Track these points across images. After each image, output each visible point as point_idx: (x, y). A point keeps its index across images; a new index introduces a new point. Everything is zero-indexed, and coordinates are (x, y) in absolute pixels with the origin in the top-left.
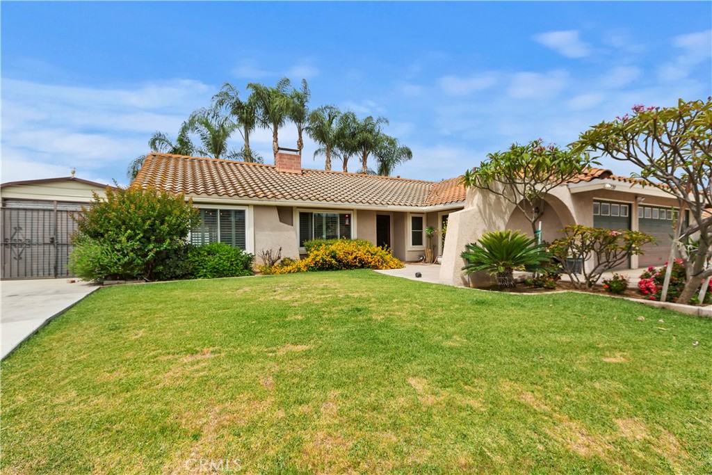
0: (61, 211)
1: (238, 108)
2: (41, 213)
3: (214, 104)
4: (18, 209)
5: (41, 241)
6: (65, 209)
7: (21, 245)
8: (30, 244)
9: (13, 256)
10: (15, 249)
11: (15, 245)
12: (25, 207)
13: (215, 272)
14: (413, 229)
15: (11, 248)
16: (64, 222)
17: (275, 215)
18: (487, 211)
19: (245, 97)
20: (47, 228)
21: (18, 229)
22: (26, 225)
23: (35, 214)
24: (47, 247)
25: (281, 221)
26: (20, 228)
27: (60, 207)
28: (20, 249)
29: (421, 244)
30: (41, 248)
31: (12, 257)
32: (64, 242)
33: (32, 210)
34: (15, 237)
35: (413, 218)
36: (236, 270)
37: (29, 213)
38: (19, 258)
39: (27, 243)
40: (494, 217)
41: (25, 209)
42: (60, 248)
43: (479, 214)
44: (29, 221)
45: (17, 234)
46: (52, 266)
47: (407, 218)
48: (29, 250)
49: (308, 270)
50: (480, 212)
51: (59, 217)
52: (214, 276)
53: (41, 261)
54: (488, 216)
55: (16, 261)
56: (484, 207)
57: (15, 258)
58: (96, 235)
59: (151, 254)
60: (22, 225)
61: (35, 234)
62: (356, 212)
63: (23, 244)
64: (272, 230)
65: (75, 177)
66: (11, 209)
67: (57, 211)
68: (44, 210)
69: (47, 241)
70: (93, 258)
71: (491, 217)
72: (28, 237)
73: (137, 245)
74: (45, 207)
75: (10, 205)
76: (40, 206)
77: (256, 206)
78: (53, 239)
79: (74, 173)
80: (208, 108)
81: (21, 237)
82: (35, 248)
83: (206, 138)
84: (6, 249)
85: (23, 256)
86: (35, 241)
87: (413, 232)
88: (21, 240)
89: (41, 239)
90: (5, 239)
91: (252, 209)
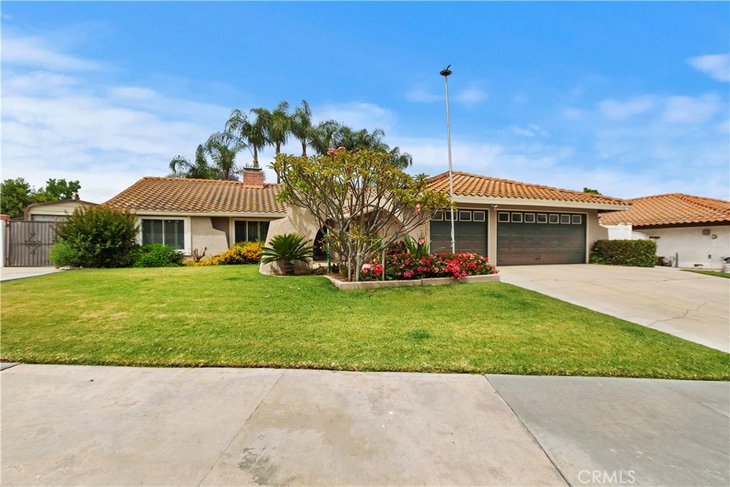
1: (247, 129)
3: (228, 128)
5: (47, 243)
7: (35, 245)
9: (30, 252)
10: (31, 247)
11: (31, 245)
15: (29, 247)
17: (209, 224)
18: (298, 220)
19: (252, 119)
20: (51, 234)
21: (33, 235)
22: (38, 232)
23: (44, 224)
25: (214, 228)
26: (34, 234)
28: (35, 247)
33: (42, 222)
34: (32, 240)
36: (163, 263)
37: (40, 224)
38: (34, 253)
39: (39, 244)
40: (305, 223)
43: (290, 222)
44: (40, 229)
45: (32, 238)
48: (39, 248)
49: (220, 264)
50: (291, 220)
52: (145, 267)
54: (298, 223)
55: (32, 255)
56: (295, 218)
59: (98, 250)
60: (36, 232)
61: (43, 238)
64: (206, 234)
66: (38, 222)
69: (51, 242)
71: (301, 224)
72: (40, 240)
73: (87, 244)
75: (37, 219)
76: (47, 219)
77: (192, 217)
80: (222, 132)
81: (35, 240)
82: (43, 247)
83: (216, 158)
84: (26, 247)
85: (36, 252)
86: (43, 242)
88: (35, 242)
89: (47, 241)
90: (26, 241)
91: (189, 219)
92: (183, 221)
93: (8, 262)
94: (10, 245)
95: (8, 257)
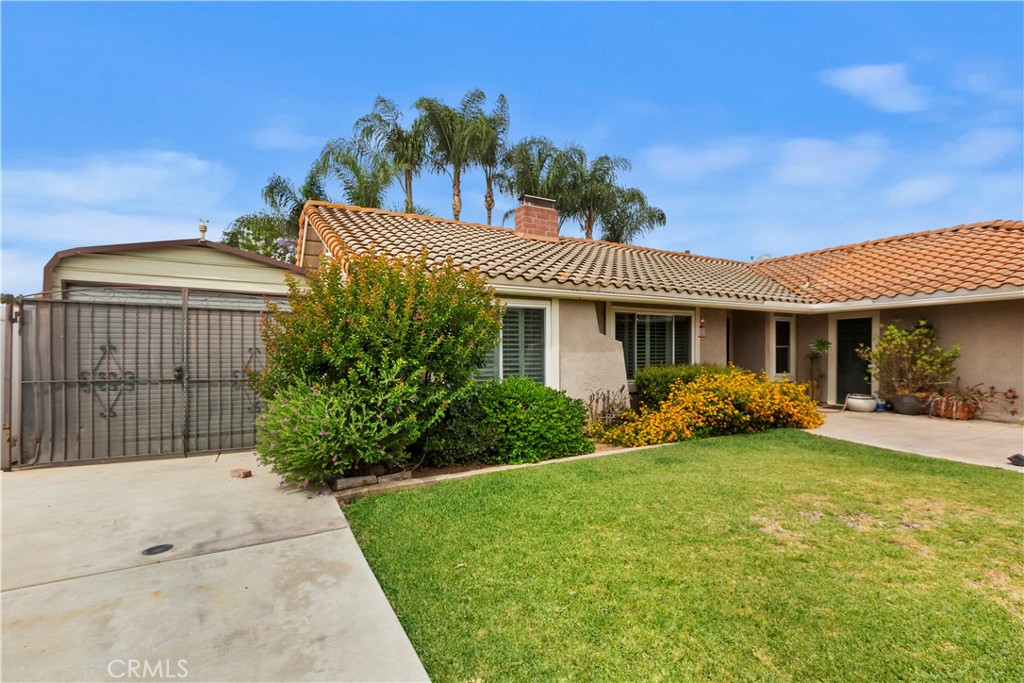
0: (197, 309)
1: (396, 140)
2: (156, 315)
3: (358, 133)
4: (109, 305)
5: (156, 376)
6: (204, 304)
7: (115, 384)
8: (133, 381)
9: (99, 409)
10: (103, 395)
11: (101, 384)
12: (123, 300)
13: (543, 447)
14: (777, 344)
15: (94, 391)
16: (203, 331)
17: (592, 320)
20: (168, 346)
21: (108, 349)
22: (124, 343)
23: (144, 315)
24: (168, 388)
26: (112, 349)
27: (194, 302)
28: (114, 395)
29: (788, 371)
30: (156, 390)
31: (97, 414)
32: (203, 376)
33: (137, 307)
34: (103, 368)
35: (777, 323)
37: (131, 315)
38: (111, 413)
39: (128, 380)
41: (123, 306)
42: (194, 389)
44: (131, 331)
45: (105, 361)
46: (179, 431)
47: (769, 322)
48: (131, 397)
51: (193, 321)
53: (156, 419)
55: (104, 422)
57: (102, 414)
58: (321, 370)
60: (117, 340)
61: (143, 361)
62: (698, 312)
63: (120, 382)
64: (589, 349)
65: (207, 238)
67: (189, 309)
68: (162, 308)
69: (169, 374)
70: (326, 429)
72: (131, 367)
74: (164, 302)
76: (153, 298)
77: (562, 302)
78: (180, 370)
79: (204, 230)
80: (348, 140)
81: (114, 368)
82: (143, 390)
83: (351, 187)
84: (83, 393)
85: (118, 409)
86: (143, 375)
87: (777, 349)
88: (114, 374)
89: (155, 371)
90: (81, 374)
91: (556, 306)
92: (541, 313)
93: (16, 450)
94: (25, 387)
95: (16, 431)
